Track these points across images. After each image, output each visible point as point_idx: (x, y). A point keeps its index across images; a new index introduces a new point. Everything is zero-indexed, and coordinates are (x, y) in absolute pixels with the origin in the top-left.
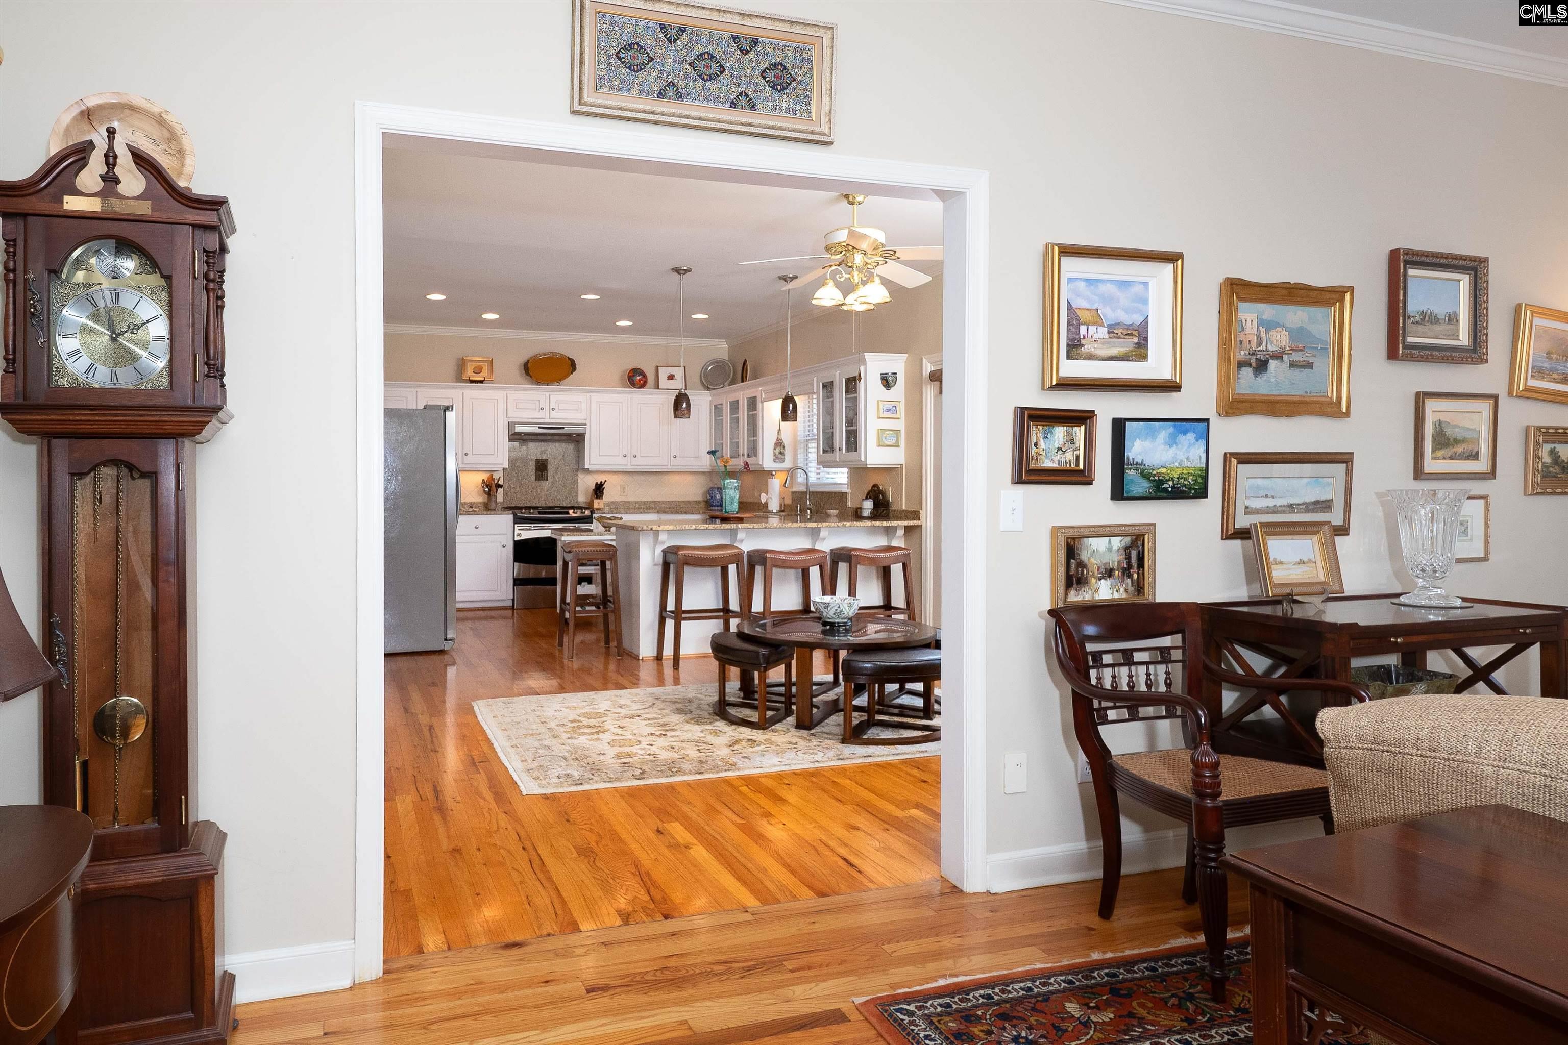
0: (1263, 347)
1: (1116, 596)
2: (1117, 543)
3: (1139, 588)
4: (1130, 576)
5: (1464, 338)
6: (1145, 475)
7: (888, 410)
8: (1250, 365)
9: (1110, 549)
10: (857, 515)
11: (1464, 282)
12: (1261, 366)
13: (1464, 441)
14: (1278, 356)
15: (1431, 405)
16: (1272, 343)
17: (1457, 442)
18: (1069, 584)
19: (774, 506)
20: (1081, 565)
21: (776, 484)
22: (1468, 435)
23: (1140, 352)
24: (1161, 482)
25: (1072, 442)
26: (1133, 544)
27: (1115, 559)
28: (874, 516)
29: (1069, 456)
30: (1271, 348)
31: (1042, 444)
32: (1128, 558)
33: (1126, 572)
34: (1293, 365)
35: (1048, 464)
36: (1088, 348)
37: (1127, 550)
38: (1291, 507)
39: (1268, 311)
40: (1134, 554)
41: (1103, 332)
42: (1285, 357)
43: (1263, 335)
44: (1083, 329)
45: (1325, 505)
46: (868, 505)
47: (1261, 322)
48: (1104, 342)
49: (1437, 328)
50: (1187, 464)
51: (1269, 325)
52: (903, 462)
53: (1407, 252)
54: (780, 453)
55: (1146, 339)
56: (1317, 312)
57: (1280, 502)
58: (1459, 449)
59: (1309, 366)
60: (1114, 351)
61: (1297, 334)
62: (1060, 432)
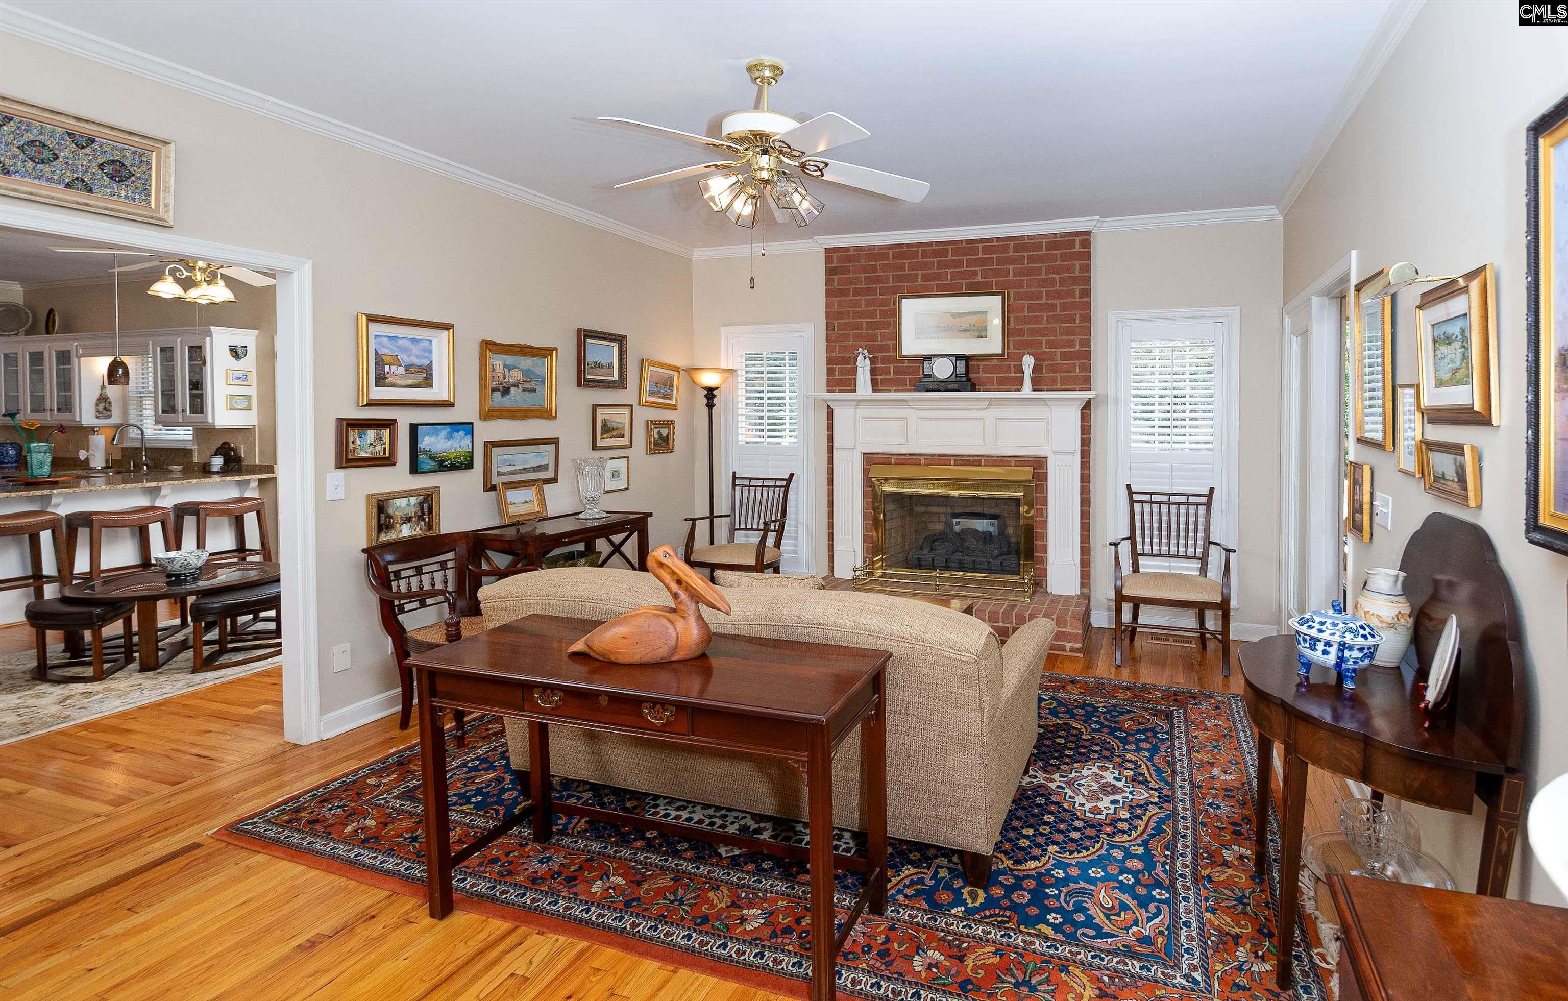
0: (507, 380)
1: (414, 533)
2: (413, 500)
3: (430, 527)
4: (423, 520)
5: (616, 377)
6: (432, 458)
7: (239, 378)
8: (499, 390)
9: (409, 505)
10: (205, 470)
11: (616, 347)
12: (506, 391)
13: (617, 428)
14: (516, 385)
15: (599, 411)
16: (512, 377)
17: (614, 429)
18: (380, 529)
19: (98, 462)
20: (389, 517)
21: (99, 441)
22: (619, 426)
23: (427, 382)
24: (443, 461)
25: (381, 439)
26: (425, 500)
27: (412, 511)
28: (225, 471)
29: (379, 448)
30: (511, 381)
31: (358, 442)
32: (422, 509)
33: (421, 518)
34: (524, 390)
35: (363, 455)
36: (390, 380)
37: (421, 505)
38: (525, 470)
39: (509, 359)
40: (426, 506)
41: (401, 370)
42: (520, 386)
43: (507, 373)
44: (387, 368)
45: (544, 468)
46: (218, 462)
47: (505, 366)
48: (402, 376)
49: (603, 370)
50: (459, 449)
51: (510, 368)
52: (256, 423)
53: (585, 331)
54: (105, 409)
55: (431, 375)
56: (538, 361)
57: (517, 468)
58: (615, 433)
59: (534, 390)
60: (410, 382)
61: (527, 373)
62: (371, 434)
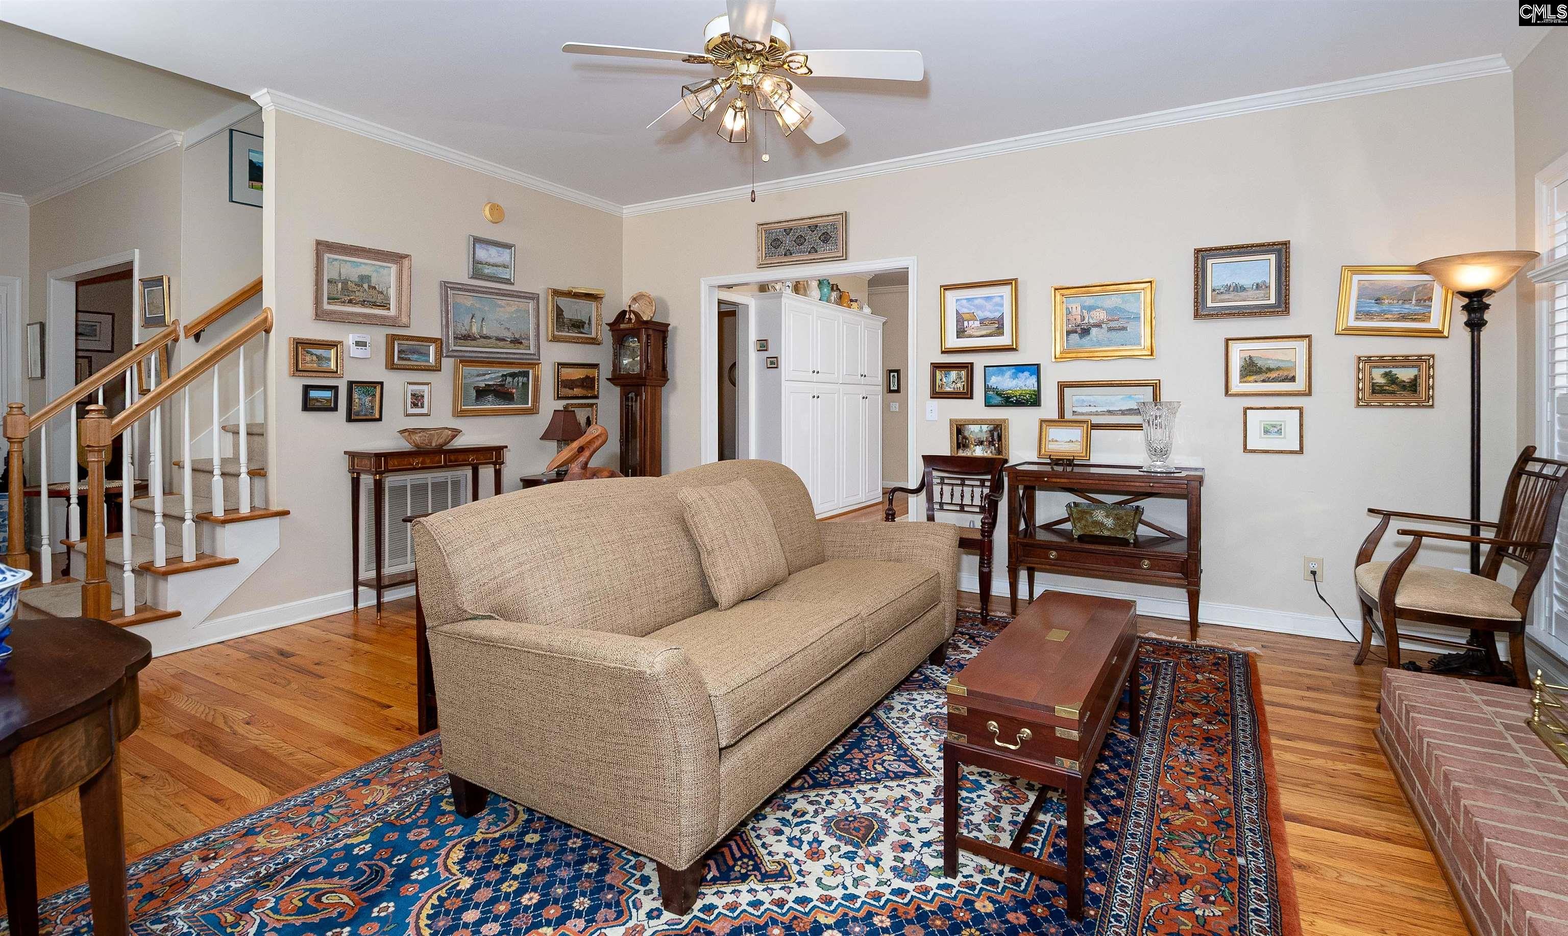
0: (1086, 321)
1: (986, 455)
2: (985, 428)
3: (999, 451)
4: (994, 445)
5: (1271, 300)
6: (999, 394)
8: (1076, 332)
9: (981, 431)
11: (1271, 260)
12: (1085, 332)
13: (1281, 368)
14: (1098, 325)
15: (1237, 347)
16: (1092, 318)
17: (1269, 370)
18: (958, 447)
20: (965, 438)
22: (1284, 364)
23: (1000, 331)
24: (1009, 398)
25: (961, 378)
26: (995, 429)
27: (984, 436)
29: (959, 385)
30: (1091, 321)
31: (944, 380)
32: (992, 436)
33: (991, 443)
35: (948, 389)
36: (969, 332)
37: (991, 432)
38: (1110, 412)
39: (1088, 301)
40: (996, 434)
41: (977, 323)
42: (1104, 326)
43: (1085, 315)
44: (966, 323)
47: (1083, 308)
48: (978, 328)
49: (1243, 294)
50: (1024, 388)
51: (1090, 309)
55: (1003, 325)
56: (1131, 296)
57: (1099, 409)
58: (1275, 374)
59: (1125, 329)
60: (984, 333)
62: (953, 374)
